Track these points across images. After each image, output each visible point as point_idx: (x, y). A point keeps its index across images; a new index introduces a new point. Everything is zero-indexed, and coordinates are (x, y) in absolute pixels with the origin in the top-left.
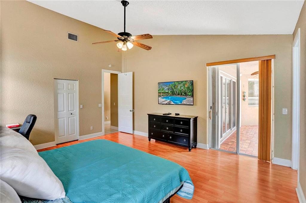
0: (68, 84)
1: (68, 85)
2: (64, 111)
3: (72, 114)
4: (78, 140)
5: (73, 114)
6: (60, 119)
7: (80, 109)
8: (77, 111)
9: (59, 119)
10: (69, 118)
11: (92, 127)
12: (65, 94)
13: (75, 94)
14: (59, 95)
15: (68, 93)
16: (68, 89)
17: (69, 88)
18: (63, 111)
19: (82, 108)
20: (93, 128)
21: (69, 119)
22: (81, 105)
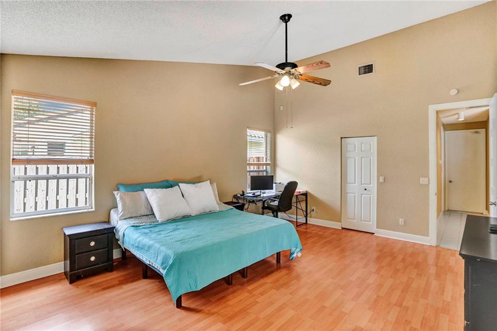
0: (362, 143)
1: (362, 145)
2: (355, 183)
3: (365, 189)
4: (374, 234)
5: (369, 191)
6: (350, 194)
7: (379, 184)
8: (374, 187)
9: (348, 194)
10: (363, 196)
11: (403, 220)
12: (356, 158)
13: (372, 158)
14: (348, 160)
15: (362, 158)
16: (362, 151)
17: (363, 149)
18: (353, 183)
19: (383, 181)
20: (405, 223)
21: (361, 196)
22: (380, 177)
